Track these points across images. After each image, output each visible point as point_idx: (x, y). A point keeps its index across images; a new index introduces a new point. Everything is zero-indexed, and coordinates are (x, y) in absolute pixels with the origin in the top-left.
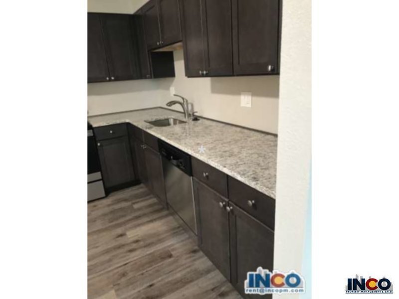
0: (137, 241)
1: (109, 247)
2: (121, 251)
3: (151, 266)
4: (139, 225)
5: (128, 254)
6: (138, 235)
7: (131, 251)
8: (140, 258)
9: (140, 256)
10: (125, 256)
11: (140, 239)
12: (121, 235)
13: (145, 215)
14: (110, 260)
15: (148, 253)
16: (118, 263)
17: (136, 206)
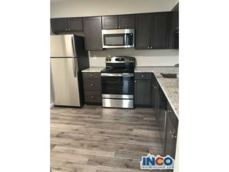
0: (136, 136)
1: (123, 132)
2: (127, 137)
3: (136, 151)
4: (141, 129)
5: (129, 140)
6: (138, 133)
7: (131, 139)
8: (133, 145)
9: (133, 144)
10: (127, 140)
11: (138, 135)
12: (131, 130)
13: (147, 125)
14: (120, 139)
15: (138, 144)
16: (122, 142)
17: (145, 119)
